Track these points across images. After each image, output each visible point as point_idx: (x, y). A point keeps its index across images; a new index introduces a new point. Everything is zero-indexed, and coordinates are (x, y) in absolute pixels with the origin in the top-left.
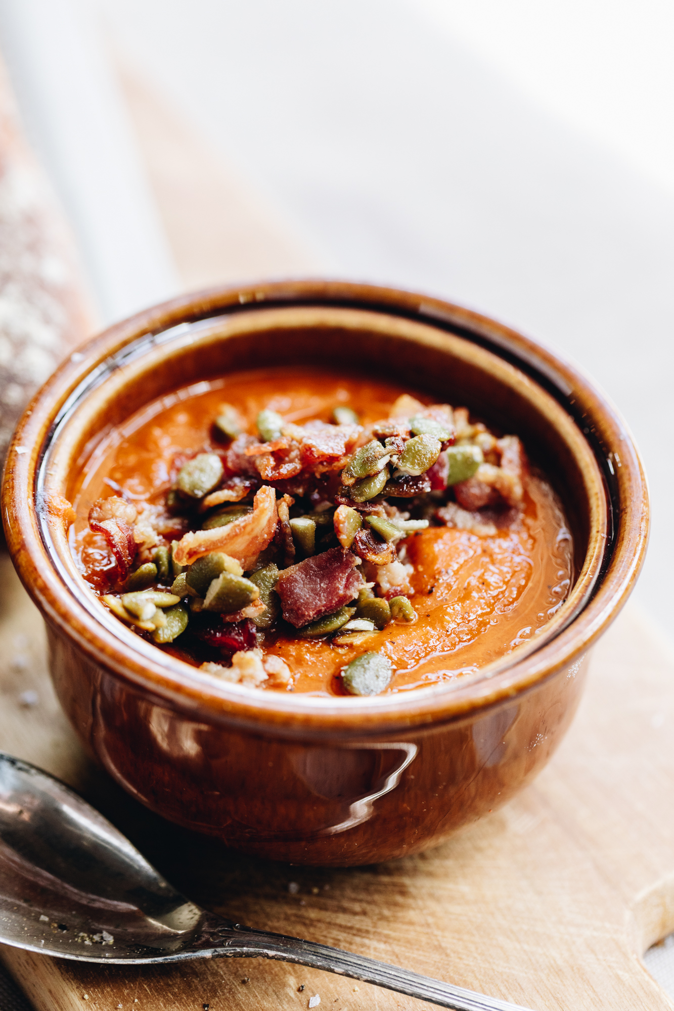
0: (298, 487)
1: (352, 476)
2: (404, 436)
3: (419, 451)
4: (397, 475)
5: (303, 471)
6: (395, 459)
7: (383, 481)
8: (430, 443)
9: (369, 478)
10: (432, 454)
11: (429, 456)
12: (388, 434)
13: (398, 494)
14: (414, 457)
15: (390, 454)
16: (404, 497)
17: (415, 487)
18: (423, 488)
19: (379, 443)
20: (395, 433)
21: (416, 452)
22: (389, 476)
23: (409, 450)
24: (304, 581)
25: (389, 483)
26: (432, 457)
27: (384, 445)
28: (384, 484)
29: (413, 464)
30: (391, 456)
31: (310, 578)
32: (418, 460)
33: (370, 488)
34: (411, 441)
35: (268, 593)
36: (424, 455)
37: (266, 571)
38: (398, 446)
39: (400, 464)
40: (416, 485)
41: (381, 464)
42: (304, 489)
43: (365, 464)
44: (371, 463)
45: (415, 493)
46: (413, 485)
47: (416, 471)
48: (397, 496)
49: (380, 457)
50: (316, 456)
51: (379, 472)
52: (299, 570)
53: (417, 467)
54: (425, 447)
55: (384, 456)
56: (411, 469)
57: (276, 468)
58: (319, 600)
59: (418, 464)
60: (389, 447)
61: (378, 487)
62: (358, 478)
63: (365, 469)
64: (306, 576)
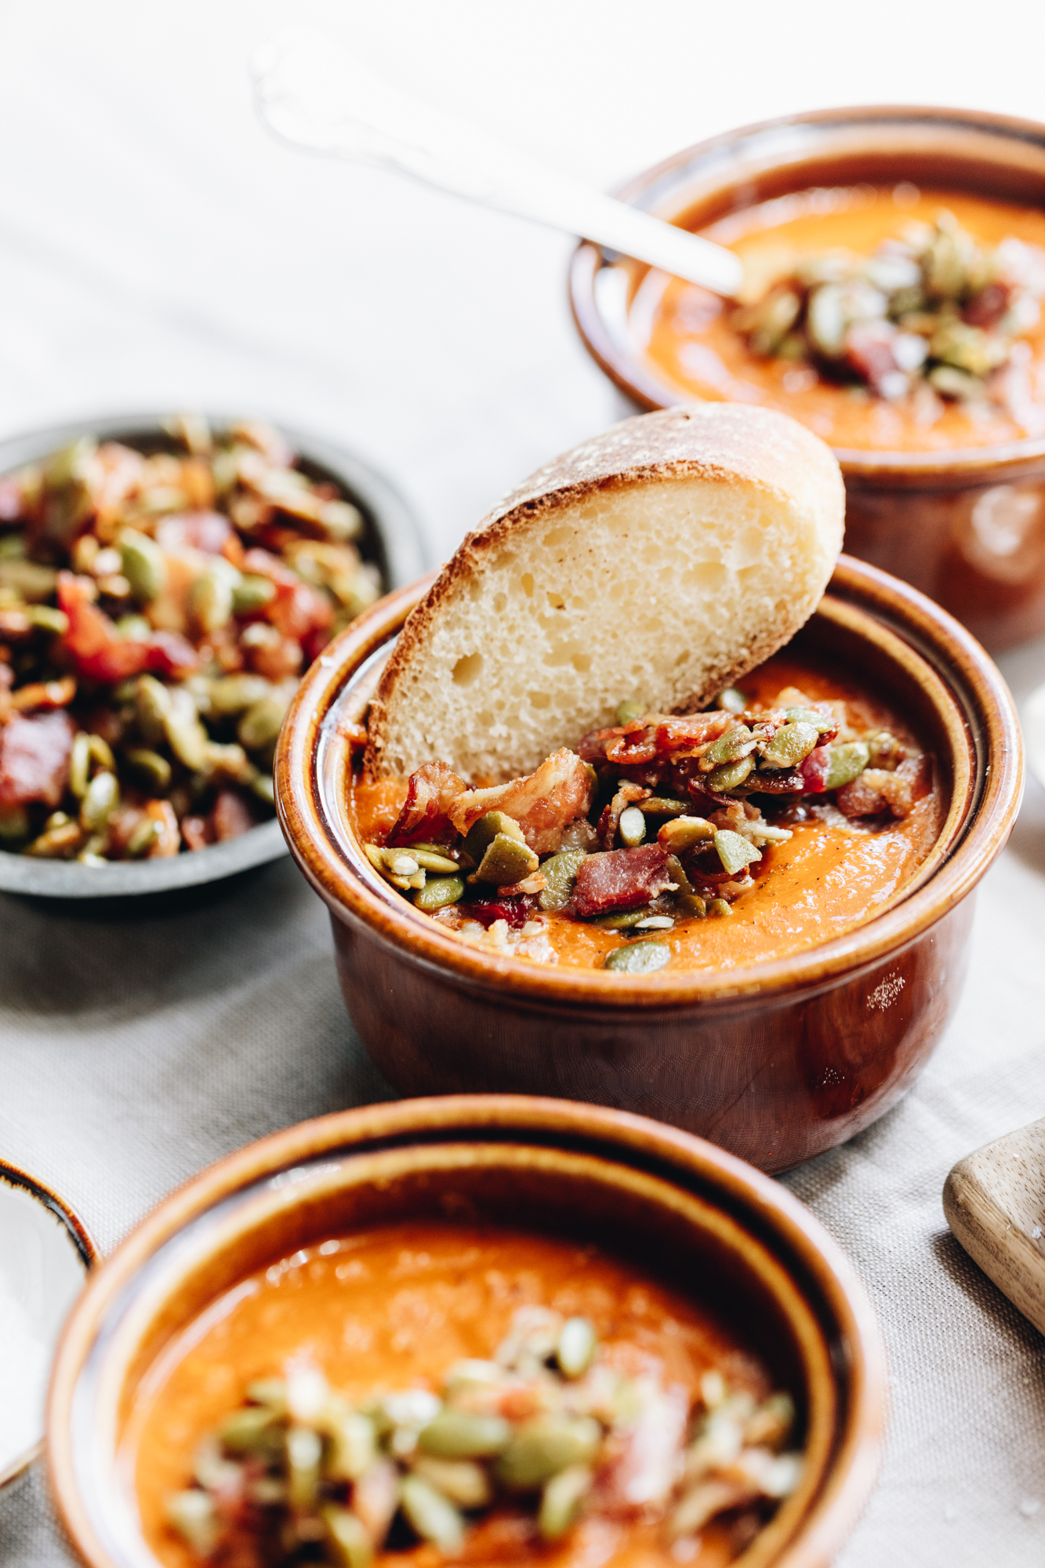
0: (652, 775)
1: (710, 761)
2: (777, 724)
3: (791, 739)
4: (764, 766)
5: (657, 756)
6: (762, 746)
7: (747, 770)
8: (806, 734)
9: (731, 764)
10: (806, 743)
11: (802, 745)
12: (759, 721)
13: (763, 788)
14: (785, 746)
15: (757, 740)
16: (771, 792)
17: (784, 782)
18: (794, 784)
19: (746, 728)
20: (765, 720)
21: (788, 741)
22: (754, 765)
23: (780, 738)
24: (606, 869)
25: (752, 774)
26: (806, 748)
27: (752, 730)
28: (747, 774)
29: (783, 753)
30: (758, 743)
31: (615, 868)
32: (789, 749)
33: (730, 776)
34: (783, 728)
35: (566, 877)
36: (797, 744)
37: (573, 854)
38: (767, 732)
39: (767, 752)
40: (786, 780)
41: (745, 750)
42: (657, 778)
43: (727, 749)
44: (734, 747)
45: (784, 789)
46: (782, 780)
47: (786, 762)
48: (763, 791)
49: (745, 742)
50: (671, 737)
51: (743, 759)
52: (606, 858)
53: (787, 757)
54: (799, 735)
55: (750, 741)
56: (779, 758)
57: (625, 748)
58: (614, 889)
59: (789, 754)
60: (757, 732)
61: (740, 776)
62: (717, 763)
63: (726, 754)
64: (611, 864)
